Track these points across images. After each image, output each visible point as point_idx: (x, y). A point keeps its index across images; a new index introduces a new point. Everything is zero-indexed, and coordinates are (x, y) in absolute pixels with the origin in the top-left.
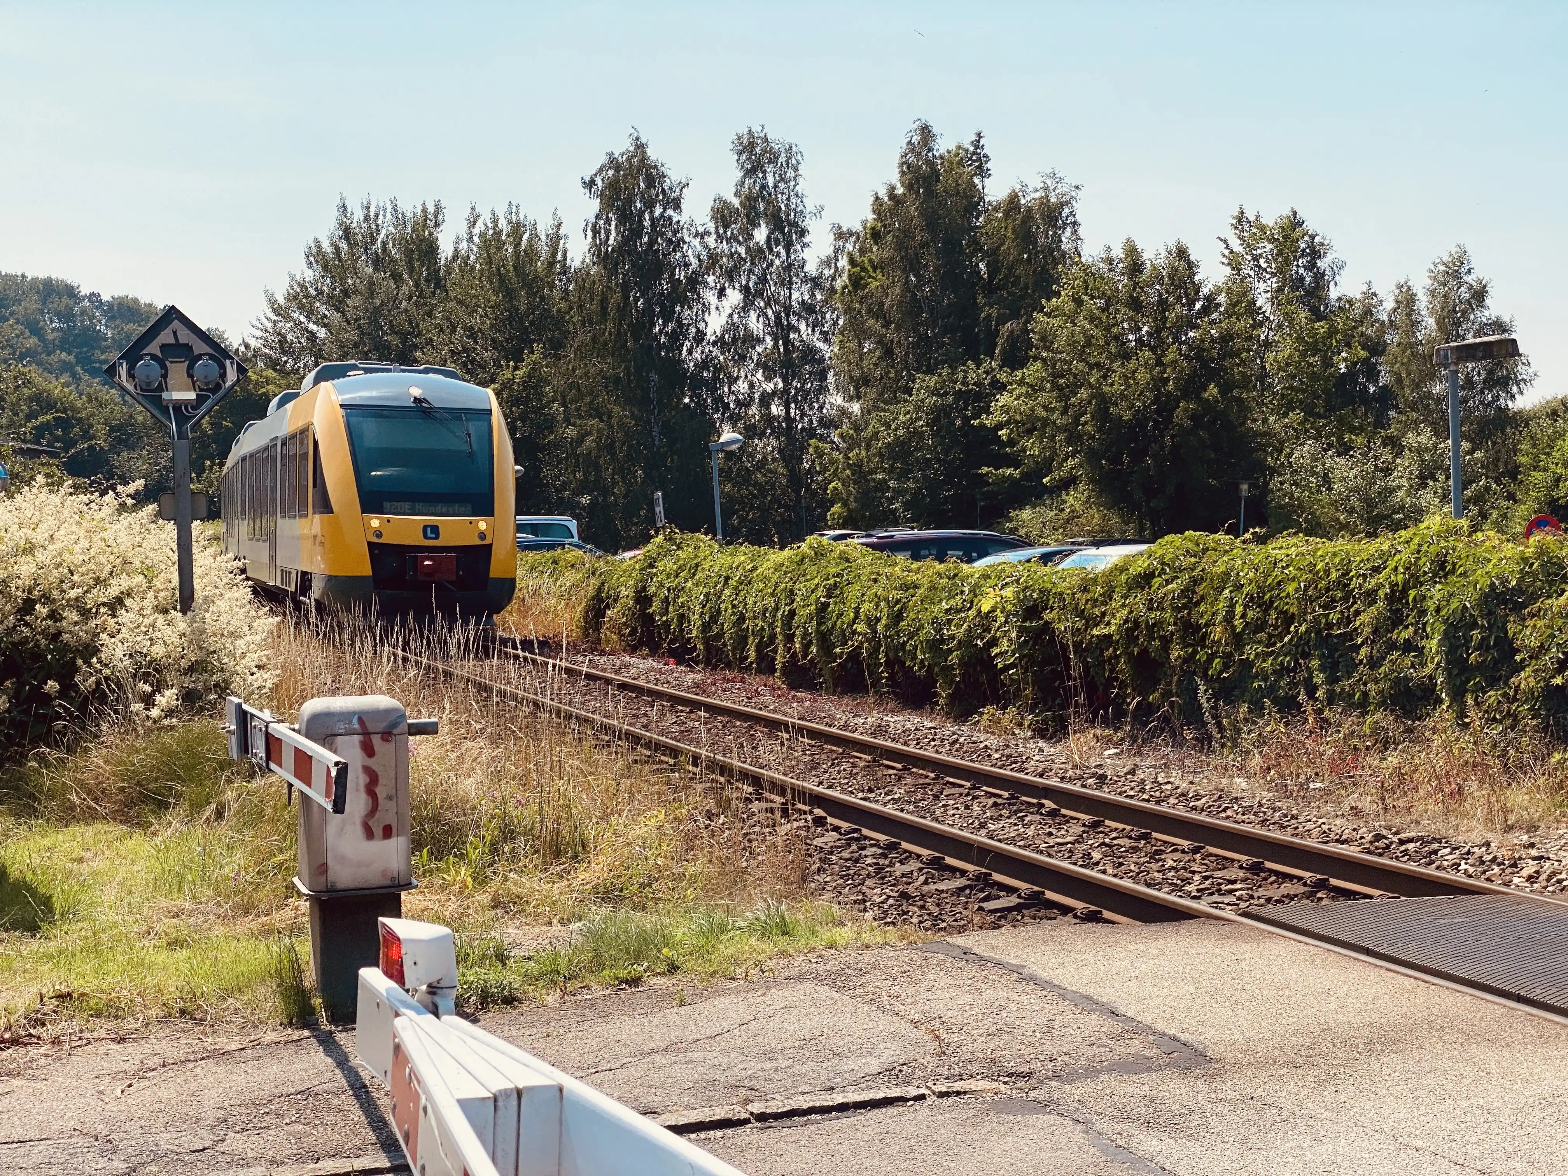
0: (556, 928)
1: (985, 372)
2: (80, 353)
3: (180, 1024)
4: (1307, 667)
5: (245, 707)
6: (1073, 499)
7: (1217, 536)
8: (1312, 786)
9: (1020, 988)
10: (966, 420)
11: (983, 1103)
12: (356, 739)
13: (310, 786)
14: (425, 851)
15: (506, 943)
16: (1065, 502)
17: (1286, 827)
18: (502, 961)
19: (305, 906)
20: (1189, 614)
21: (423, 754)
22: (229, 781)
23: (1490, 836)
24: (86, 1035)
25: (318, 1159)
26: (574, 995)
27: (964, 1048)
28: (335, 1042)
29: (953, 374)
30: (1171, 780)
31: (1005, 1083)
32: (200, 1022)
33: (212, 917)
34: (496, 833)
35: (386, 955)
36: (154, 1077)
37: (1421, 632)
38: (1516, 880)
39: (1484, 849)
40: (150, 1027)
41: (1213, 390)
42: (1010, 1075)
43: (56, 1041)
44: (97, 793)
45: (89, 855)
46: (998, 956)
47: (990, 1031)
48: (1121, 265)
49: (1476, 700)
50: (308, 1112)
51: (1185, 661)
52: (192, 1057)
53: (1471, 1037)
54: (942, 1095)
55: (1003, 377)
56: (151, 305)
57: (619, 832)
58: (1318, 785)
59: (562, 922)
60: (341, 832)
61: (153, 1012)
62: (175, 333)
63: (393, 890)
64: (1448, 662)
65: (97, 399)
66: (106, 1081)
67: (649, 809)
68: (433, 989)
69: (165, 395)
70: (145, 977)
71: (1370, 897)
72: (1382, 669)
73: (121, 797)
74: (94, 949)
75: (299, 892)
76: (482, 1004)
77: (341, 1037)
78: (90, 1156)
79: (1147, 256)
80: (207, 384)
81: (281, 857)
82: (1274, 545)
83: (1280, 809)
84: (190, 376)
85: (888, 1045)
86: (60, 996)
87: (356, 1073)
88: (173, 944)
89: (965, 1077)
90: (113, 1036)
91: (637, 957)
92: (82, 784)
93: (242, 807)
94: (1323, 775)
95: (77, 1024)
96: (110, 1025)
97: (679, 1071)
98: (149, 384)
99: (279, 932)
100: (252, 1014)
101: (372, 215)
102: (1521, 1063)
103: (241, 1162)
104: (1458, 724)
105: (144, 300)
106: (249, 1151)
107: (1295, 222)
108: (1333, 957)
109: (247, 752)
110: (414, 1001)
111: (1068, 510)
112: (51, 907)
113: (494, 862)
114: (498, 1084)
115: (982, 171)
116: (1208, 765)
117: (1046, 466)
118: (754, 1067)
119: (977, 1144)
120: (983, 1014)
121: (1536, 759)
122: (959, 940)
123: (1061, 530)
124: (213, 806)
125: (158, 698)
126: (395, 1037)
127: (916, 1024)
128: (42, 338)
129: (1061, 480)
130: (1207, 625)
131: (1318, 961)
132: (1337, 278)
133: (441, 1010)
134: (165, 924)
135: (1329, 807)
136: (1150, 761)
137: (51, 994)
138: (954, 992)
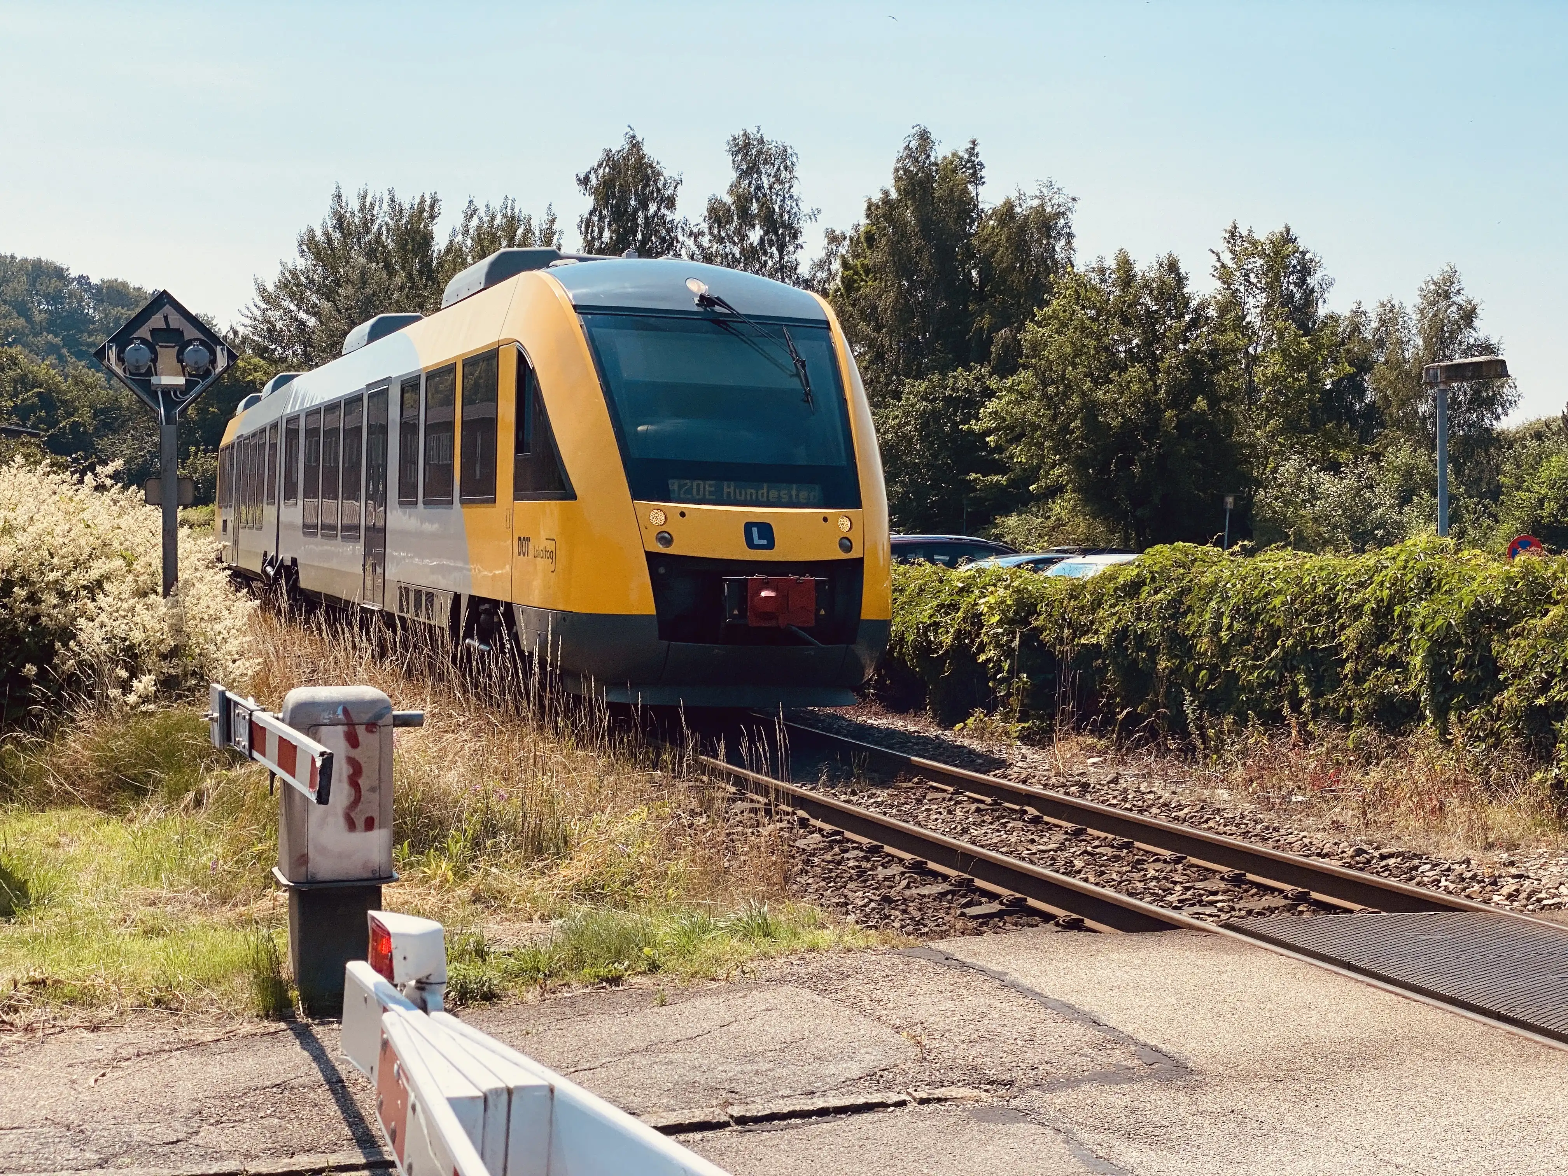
0: (537, 925)
1: (975, 379)
2: (68, 335)
3: (155, 1012)
4: (1292, 681)
5: (229, 694)
6: (1059, 508)
7: (1205, 548)
8: (1294, 799)
9: (1003, 995)
10: (955, 425)
11: (963, 1111)
12: (341, 729)
13: (294, 776)
14: (406, 843)
15: (486, 938)
16: (1051, 510)
17: (1267, 839)
18: (482, 957)
19: (284, 896)
20: (1176, 624)
21: (405, 746)
22: (208, 769)
23: (1470, 853)
24: (60, 1023)
25: (293, 1154)
26: (554, 993)
27: (946, 1055)
28: (312, 1035)
29: (944, 380)
30: (1154, 789)
31: (986, 1091)
32: (175, 1012)
33: (189, 906)
34: (478, 827)
35: (375, 949)
36: (128, 1067)
37: (1406, 649)
38: (1496, 898)
39: (1464, 866)
40: (124, 1017)
41: (1201, 403)
42: (991, 1083)
43: (29, 1029)
44: (76, 777)
45: (63, 840)
46: (980, 962)
47: (972, 1038)
48: (1113, 276)
49: (1459, 718)
50: (284, 1105)
51: (1172, 672)
52: (167, 1048)
53: (1452, 1053)
54: (922, 1101)
55: (993, 383)
56: (139, 289)
57: (602, 829)
58: (1300, 798)
59: (542, 918)
60: (323, 822)
61: (128, 1001)
62: (166, 318)
63: (374, 882)
64: (1431, 681)
65: (82, 382)
66: (80, 1069)
67: (633, 807)
68: (422, 985)
69: (154, 380)
70: (121, 965)
71: (1351, 911)
72: (1367, 684)
73: (99, 783)
74: (69, 936)
75: (278, 883)
76: (460, 1000)
77: (318, 1030)
78: (61, 1146)
79: (1139, 268)
80: (197, 369)
81: (260, 847)
82: (1262, 557)
83: (1262, 821)
84: (180, 361)
85: (869, 1050)
86: (34, 983)
87: (333, 1068)
88: (150, 932)
89: (946, 1084)
90: (87, 1024)
91: (618, 955)
92: (59, 769)
93: (221, 797)
94: (1305, 789)
95: (51, 1011)
96: (84, 1014)
97: (660, 1073)
98: (138, 368)
99: (257, 923)
100: (228, 1005)
101: (368, 205)
102: (1501, 1081)
103: (215, 1155)
104: (1441, 742)
105: (133, 283)
106: (222, 1144)
107: (1287, 238)
108: (1316, 971)
109: (229, 740)
110: (402, 996)
111: (1054, 518)
112: (27, 892)
113: (476, 857)
114: (489, 1083)
115: (976, 179)
116: (1191, 776)
117: (1032, 474)
118: (734, 1069)
119: (957, 1152)
120: (965, 1021)
121: (1517, 777)
122: (941, 945)
123: (1046, 538)
124: (192, 794)
125: (135, 683)
126: (383, 1032)
127: (897, 1029)
128: (29, 319)
129: (1048, 487)
130: (1193, 636)
131: (1300, 975)
132: (1326, 295)
133: (429, 1006)
134: (142, 912)
135: (1310, 821)
136: (1133, 771)
137: (25, 980)
138: (936, 997)
